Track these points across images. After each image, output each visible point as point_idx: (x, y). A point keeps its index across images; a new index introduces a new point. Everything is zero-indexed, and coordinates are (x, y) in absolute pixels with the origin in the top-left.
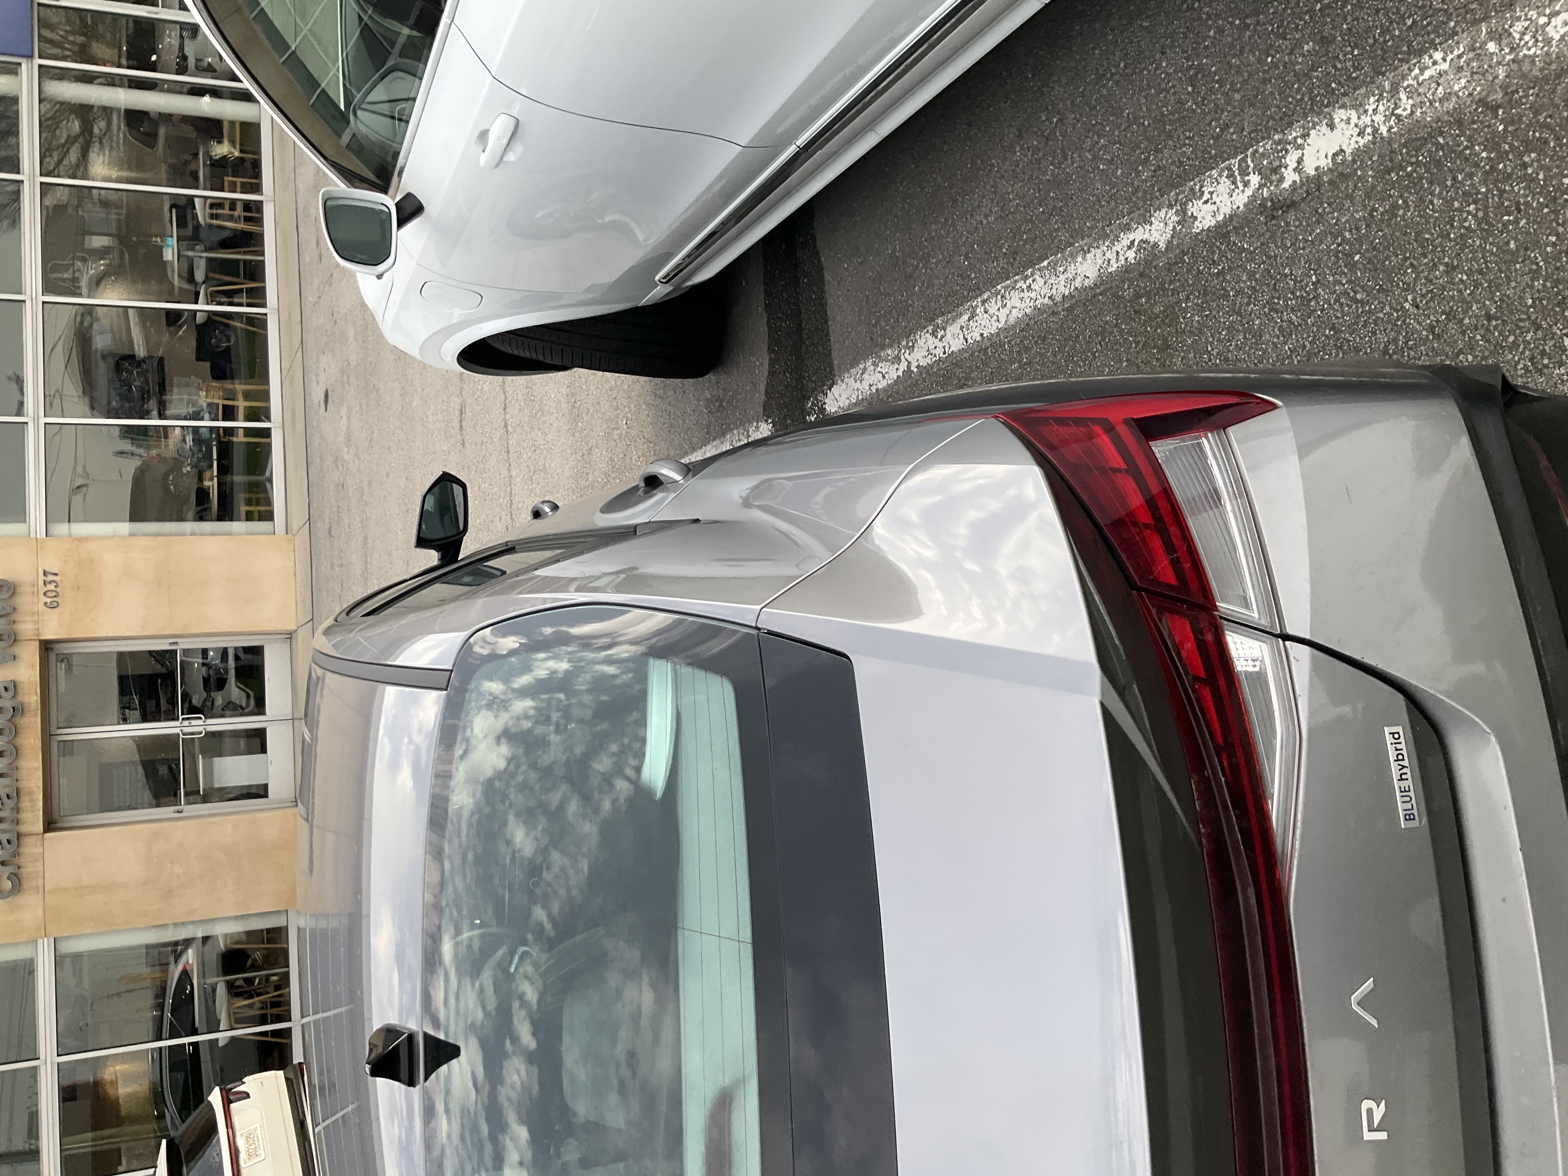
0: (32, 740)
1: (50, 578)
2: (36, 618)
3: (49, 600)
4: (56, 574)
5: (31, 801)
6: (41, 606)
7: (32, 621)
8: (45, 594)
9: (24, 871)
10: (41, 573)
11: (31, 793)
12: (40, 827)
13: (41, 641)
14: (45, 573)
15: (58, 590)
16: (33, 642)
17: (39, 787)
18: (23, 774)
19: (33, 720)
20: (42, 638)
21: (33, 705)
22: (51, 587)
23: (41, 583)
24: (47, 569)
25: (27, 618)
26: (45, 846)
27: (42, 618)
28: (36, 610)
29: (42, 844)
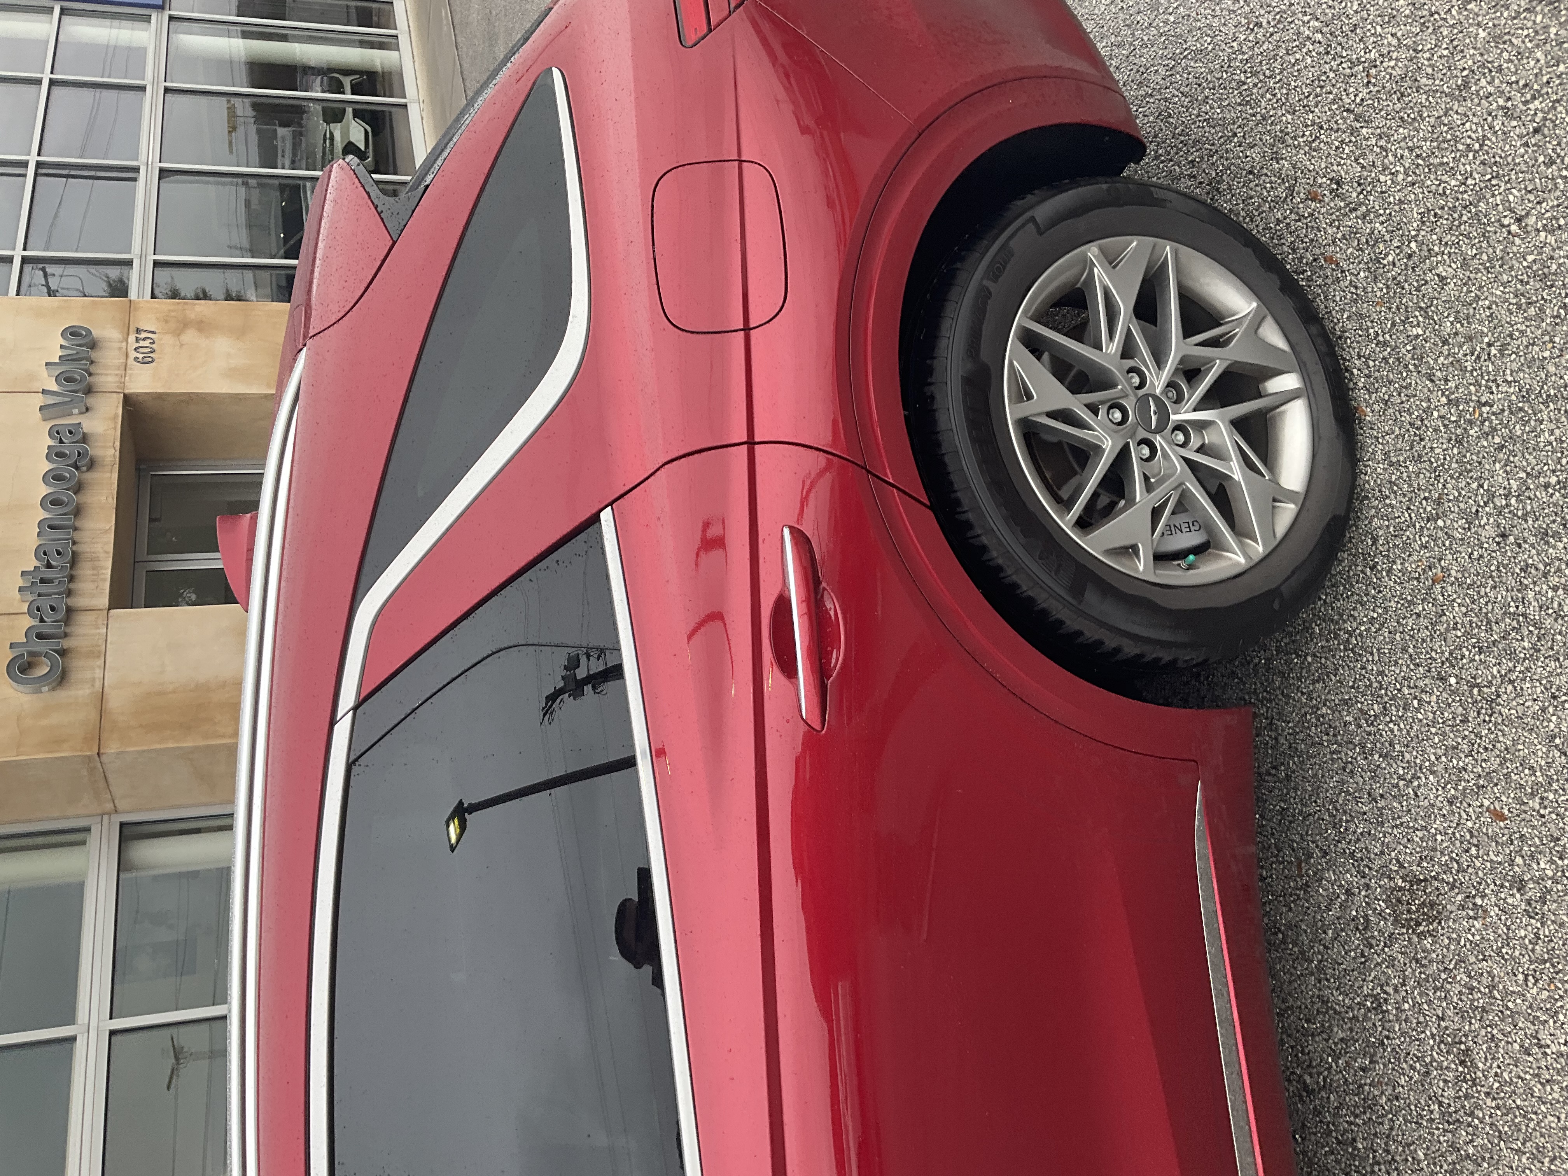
1: (145, 335)
2: (121, 372)
3: (141, 356)
4: (153, 332)
5: (94, 569)
6: (130, 360)
7: (117, 375)
8: (136, 349)
10: (133, 331)
11: (94, 557)
12: (104, 601)
13: (126, 395)
14: (138, 331)
15: (154, 346)
16: (115, 395)
17: (107, 553)
18: (86, 536)
20: (127, 391)
21: (108, 461)
22: (145, 344)
23: (132, 339)
24: (141, 327)
25: (109, 372)
26: (109, 628)
27: (130, 371)
28: (123, 364)
29: (105, 622)
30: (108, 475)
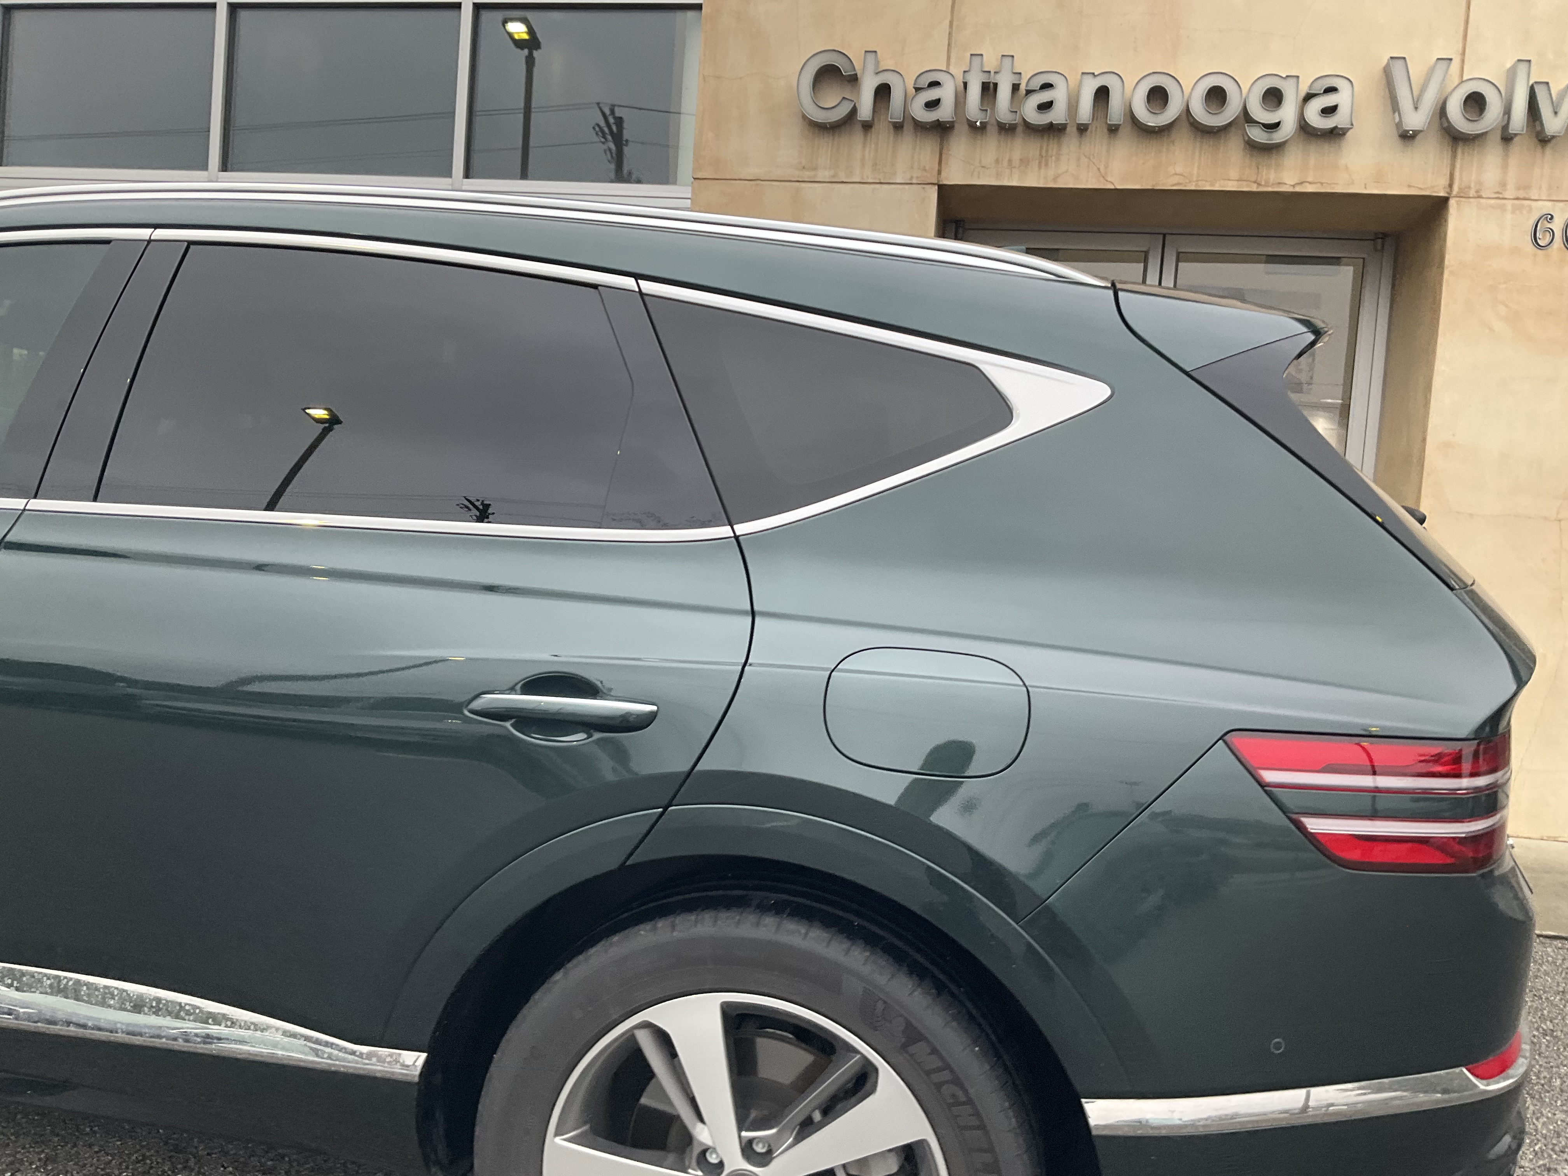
0: (1179, 169)
2: (1510, 193)
5: (1025, 162)
6: (1546, 207)
7: (1503, 184)
9: (857, 136)
11: (1043, 161)
12: (955, 176)
13: (1446, 200)
16: (1443, 181)
17: (1055, 179)
18: (1097, 143)
19: (1234, 173)
20: (1452, 202)
21: (1272, 176)
25: (1512, 171)
26: (907, 187)
27: (1509, 207)
28: (1534, 195)
29: (914, 181)
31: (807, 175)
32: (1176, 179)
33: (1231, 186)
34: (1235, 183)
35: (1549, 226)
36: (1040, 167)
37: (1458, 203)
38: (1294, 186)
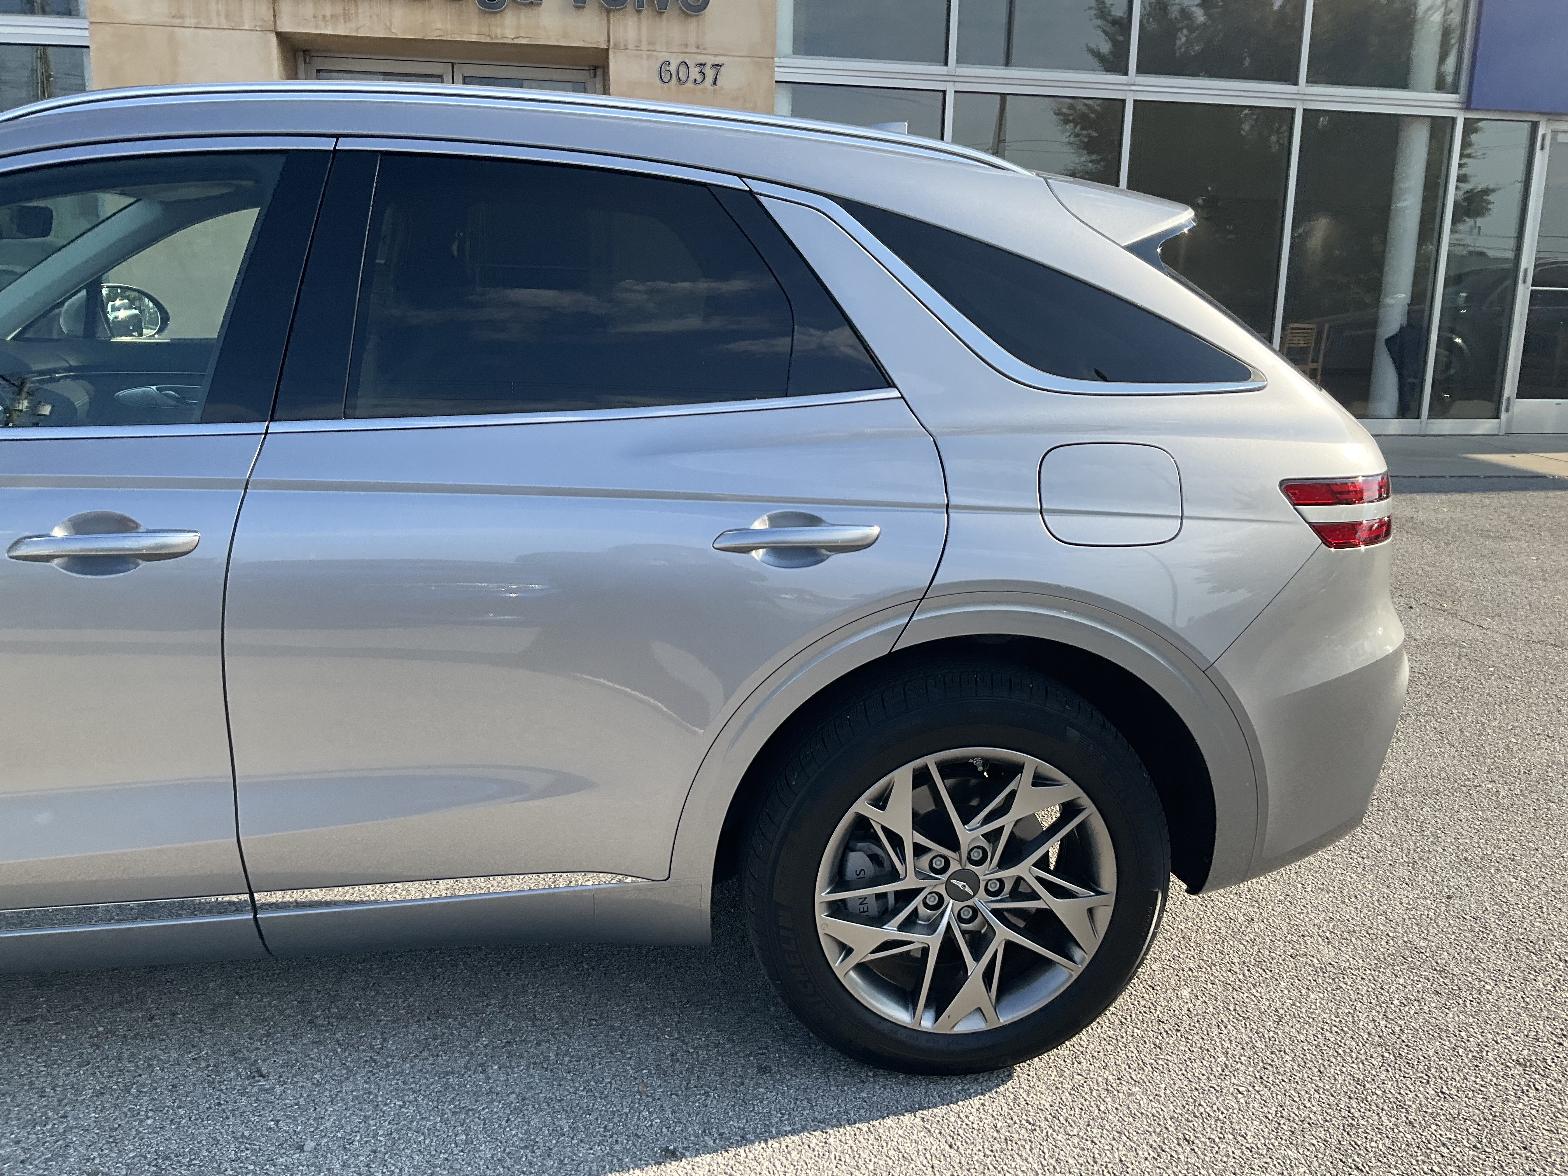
0: (438, 25)
1: (710, 73)
2: (644, 47)
3: (673, 68)
4: (715, 83)
5: (334, 17)
6: (665, 56)
7: (640, 41)
8: (683, 63)
10: (719, 60)
11: (347, 18)
12: (286, 27)
13: (607, 50)
14: (718, 66)
15: (690, 84)
16: (605, 39)
17: (357, 30)
18: (380, 7)
20: (611, 53)
21: (498, 31)
22: (695, 73)
23: (701, 59)
24: (723, 68)
25: (644, 32)
26: (253, 32)
27: (645, 57)
28: (658, 48)
29: (258, 28)
30: (475, 29)
31: (177, 21)
32: (437, 33)
33: (474, 38)
34: (475, 36)
35: (668, 68)
36: (345, 22)
37: (614, 53)
38: (513, 39)
